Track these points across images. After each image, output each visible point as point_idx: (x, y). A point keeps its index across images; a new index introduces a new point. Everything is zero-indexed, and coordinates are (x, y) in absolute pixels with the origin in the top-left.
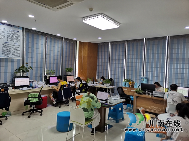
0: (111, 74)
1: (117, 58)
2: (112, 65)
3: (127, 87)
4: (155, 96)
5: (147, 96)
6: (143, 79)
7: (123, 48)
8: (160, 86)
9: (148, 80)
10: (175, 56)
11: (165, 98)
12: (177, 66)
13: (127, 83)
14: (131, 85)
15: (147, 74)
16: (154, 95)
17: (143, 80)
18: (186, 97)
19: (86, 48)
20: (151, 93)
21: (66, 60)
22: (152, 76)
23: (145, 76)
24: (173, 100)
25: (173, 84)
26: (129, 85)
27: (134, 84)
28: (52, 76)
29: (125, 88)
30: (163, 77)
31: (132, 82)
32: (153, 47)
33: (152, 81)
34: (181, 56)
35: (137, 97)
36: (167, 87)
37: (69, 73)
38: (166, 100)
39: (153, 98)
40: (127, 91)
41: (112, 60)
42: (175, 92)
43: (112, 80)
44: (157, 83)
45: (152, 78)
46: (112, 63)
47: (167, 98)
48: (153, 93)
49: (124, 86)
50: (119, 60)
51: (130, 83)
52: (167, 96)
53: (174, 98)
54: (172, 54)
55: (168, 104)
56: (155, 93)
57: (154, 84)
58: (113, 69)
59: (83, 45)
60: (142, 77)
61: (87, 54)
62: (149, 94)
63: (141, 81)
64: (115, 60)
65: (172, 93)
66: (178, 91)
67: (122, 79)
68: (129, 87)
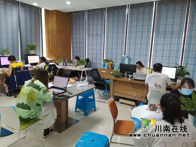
0: (88, 54)
1: (95, 33)
2: (88, 42)
3: (106, 68)
4: (135, 80)
5: (125, 79)
6: (125, 58)
7: (102, 19)
8: (143, 66)
9: (130, 60)
10: (162, 29)
11: (146, 82)
12: (164, 41)
13: (106, 63)
14: (110, 66)
15: (129, 52)
16: (135, 78)
17: (125, 60)
18: (172, 79)
19: (54, 19)
20: (130, 76)
21: (26, 35)
22: (134, 55)
23: (127, 54)
24: (155, 84)
25: (156, 64)
26: (108, 67)
27: (114, 65)
28: (4, 56)
29: (104, 70)
30: (147, 56)
31: (111, 62)
32: (137, 17)
33: (134, 60)
34: (169, 28)
35: (115, 81)
36: (151, 68)
37: (32, 52)
38: (148, 84)
39: (133, 81)
40: (106, 73)
41: (89, 35)
42: (159, 74)
43: (89, 60)
44: (139, 63)
45: (134, 57)
46: (88, 40)
47: (148, 81)
48: (133, 75)
49: (102, 68)
50: (97, 35)
51: (109, 63)
52: (149, 79)
53: (157, 82)
54: (158, 25)
55: (149, 89)
56: (135, 76)
57: (135, 64)
58: (91, 47)
59: (50, 14)
60: (124, 56)
61: (56, 27)
62: (128, 77)
63: (122, 61)
64: (93, 35)
65: (155, 75)
66: (162, 72)
67: (101, 59)
68: (108, 68)
